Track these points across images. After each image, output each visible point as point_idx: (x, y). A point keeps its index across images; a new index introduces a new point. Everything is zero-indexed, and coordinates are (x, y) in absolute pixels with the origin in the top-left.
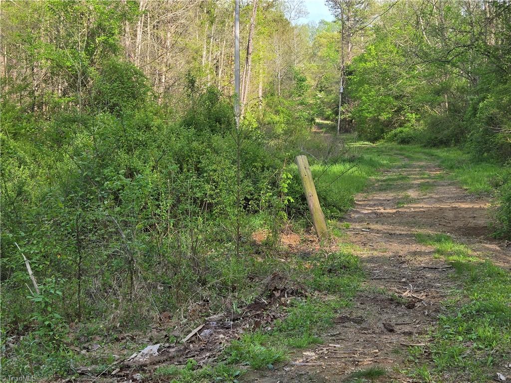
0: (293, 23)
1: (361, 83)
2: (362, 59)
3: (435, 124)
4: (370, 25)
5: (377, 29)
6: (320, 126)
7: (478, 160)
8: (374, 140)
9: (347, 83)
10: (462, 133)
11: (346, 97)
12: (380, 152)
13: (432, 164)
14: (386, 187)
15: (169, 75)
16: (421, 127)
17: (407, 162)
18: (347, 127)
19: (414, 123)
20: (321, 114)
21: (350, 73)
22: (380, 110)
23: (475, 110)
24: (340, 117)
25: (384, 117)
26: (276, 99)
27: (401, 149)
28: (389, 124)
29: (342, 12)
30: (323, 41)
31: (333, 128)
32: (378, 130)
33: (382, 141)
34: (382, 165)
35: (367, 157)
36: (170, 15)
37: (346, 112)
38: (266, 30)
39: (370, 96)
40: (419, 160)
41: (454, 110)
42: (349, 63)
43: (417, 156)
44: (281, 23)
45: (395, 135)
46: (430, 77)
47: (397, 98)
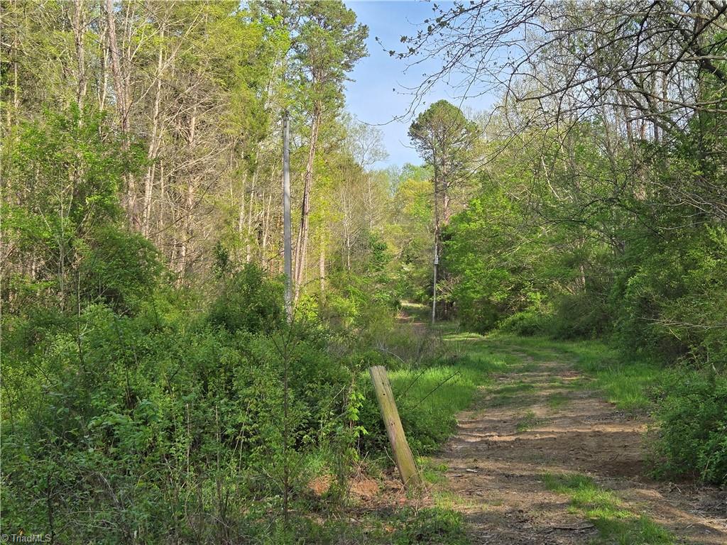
0: (367, 169)
1: (463, 251)
2: (463, 218)
3: (568, 308)
4: (473, 168)
5: (484, 177)
6: (407, 311)
7: (629, 358)
8: (483, 330)
9: (444, 251)
10: (606, 319)
11: (443, 271)
12: (493, 348)
13: (565, 365)
14: (501, 401)
15: (192, 246)
16: (549, 311)
17: (529, 362)
18: (446, 312)
19: (539, 306)
20: (409, 295)
21: (448, 237)
22: (491, 288)
23: (623, 288)
24: (435, 299)
25: (497, 297)
26: (344, 275)
27: (522, 344)
28: (504, 308)
29: (435, 154)
30: (410, 193)
31: (425, 315)
32: (489, 318)
33: (495, 332)
34: (496, 368)
35: (473, 356)
36: (192, 162)
37: (445, 291)
38: (329, 181)
39: (476, 269)
40: (548, 359)
41: (594, 288)
42: (446, 223)
43: (544, 353)
44: (350, 169)
45: (514, 323)
46: (558, 242)
47: (514, 271)
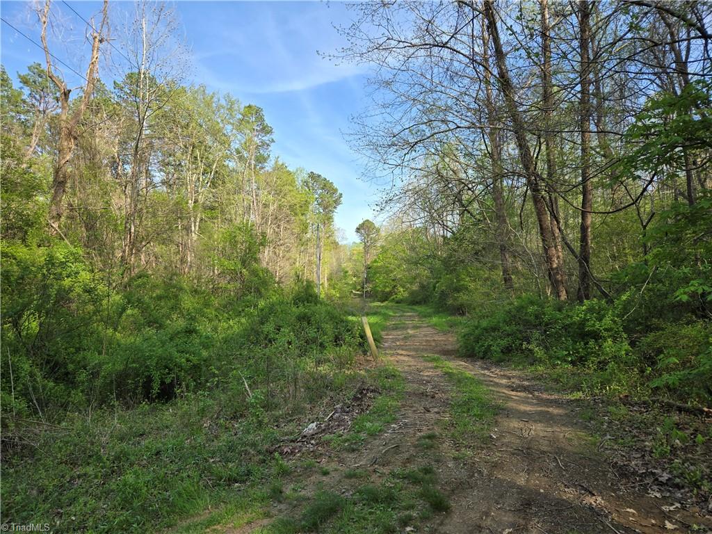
0: (340, 243)
1: (375, 273)
2: (375, 261)
3: (412, 293)
4: (379, 244)
5: (382, 247)
6: (355, 294)
7: (437, 312)
8: (382, 302)
9: (368, 274)
10: (427, 297)
11: (367, 280)
12: (387, 308)
13: (414, 314)
14: (396, 328)
15: (281, 271)
16: (406, 295)
17: (401, 313)
18: (372, 295)
19: (402, 293)
20: (355, 289)
21: (369, 268)
22: (385, 286)
23: (435, 287)
24: (365, 290)
25: (388, 290)
26: (333, 282)
27: (397, 306)
28: (390, 293)
29: (365, 238)
30: (355, 252)
31: (362, 295)
32: (385, 297)
33: (387, 302)
34: (390, 316)
35: (383, 311)
36: (282, 242)
37: (368, 287)
38: (329, 248)
39: (380, 280)
40: (408, 312)
41: (423, 287)
42: (369, 263)
43: (406, 310)
44: (335, 244)
45: (393, 299)
46: (409, 270)
47: (393, 280)
